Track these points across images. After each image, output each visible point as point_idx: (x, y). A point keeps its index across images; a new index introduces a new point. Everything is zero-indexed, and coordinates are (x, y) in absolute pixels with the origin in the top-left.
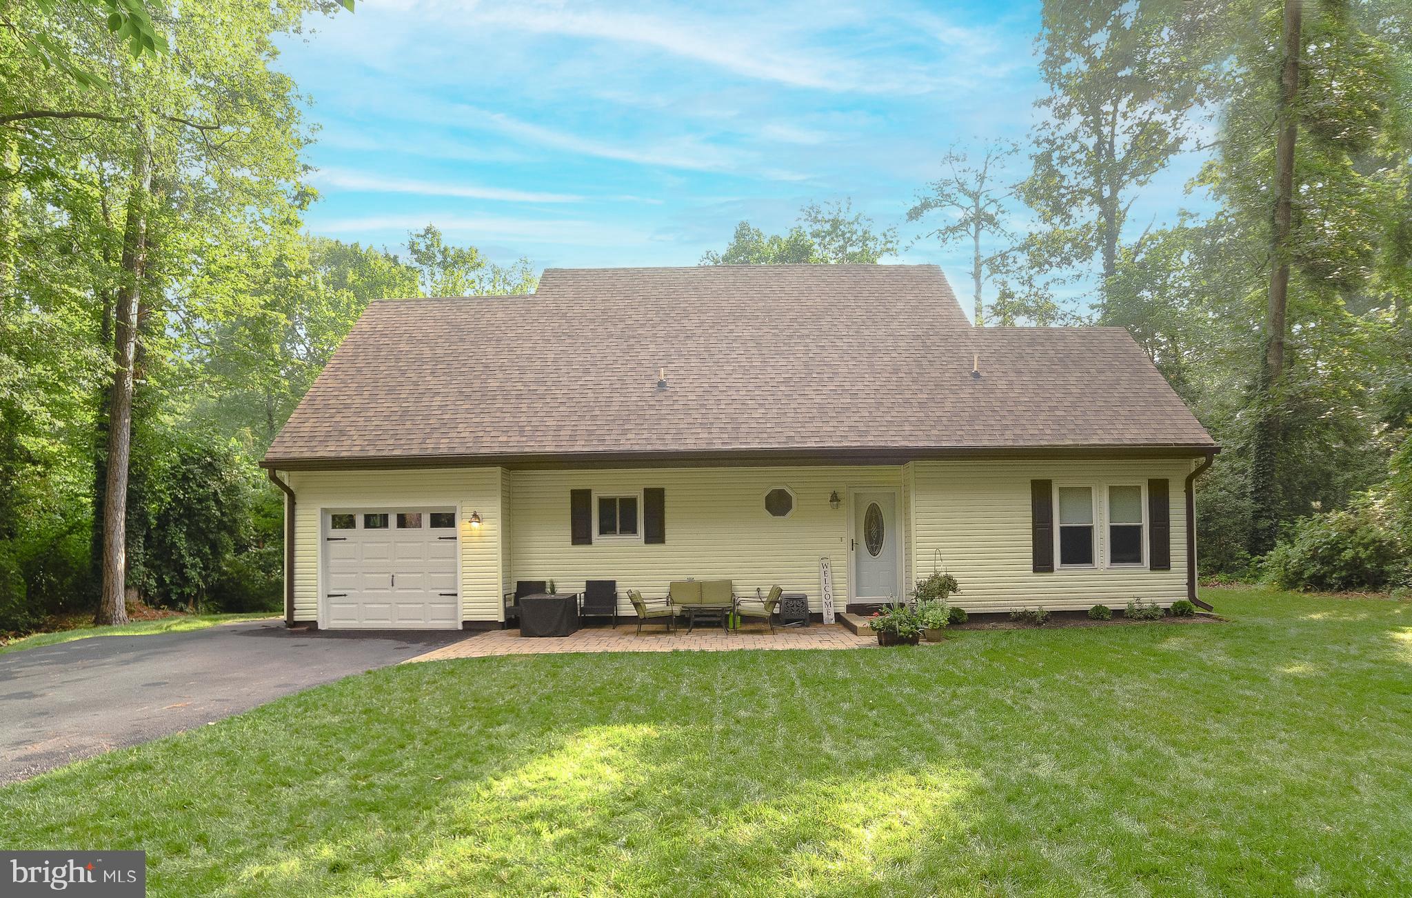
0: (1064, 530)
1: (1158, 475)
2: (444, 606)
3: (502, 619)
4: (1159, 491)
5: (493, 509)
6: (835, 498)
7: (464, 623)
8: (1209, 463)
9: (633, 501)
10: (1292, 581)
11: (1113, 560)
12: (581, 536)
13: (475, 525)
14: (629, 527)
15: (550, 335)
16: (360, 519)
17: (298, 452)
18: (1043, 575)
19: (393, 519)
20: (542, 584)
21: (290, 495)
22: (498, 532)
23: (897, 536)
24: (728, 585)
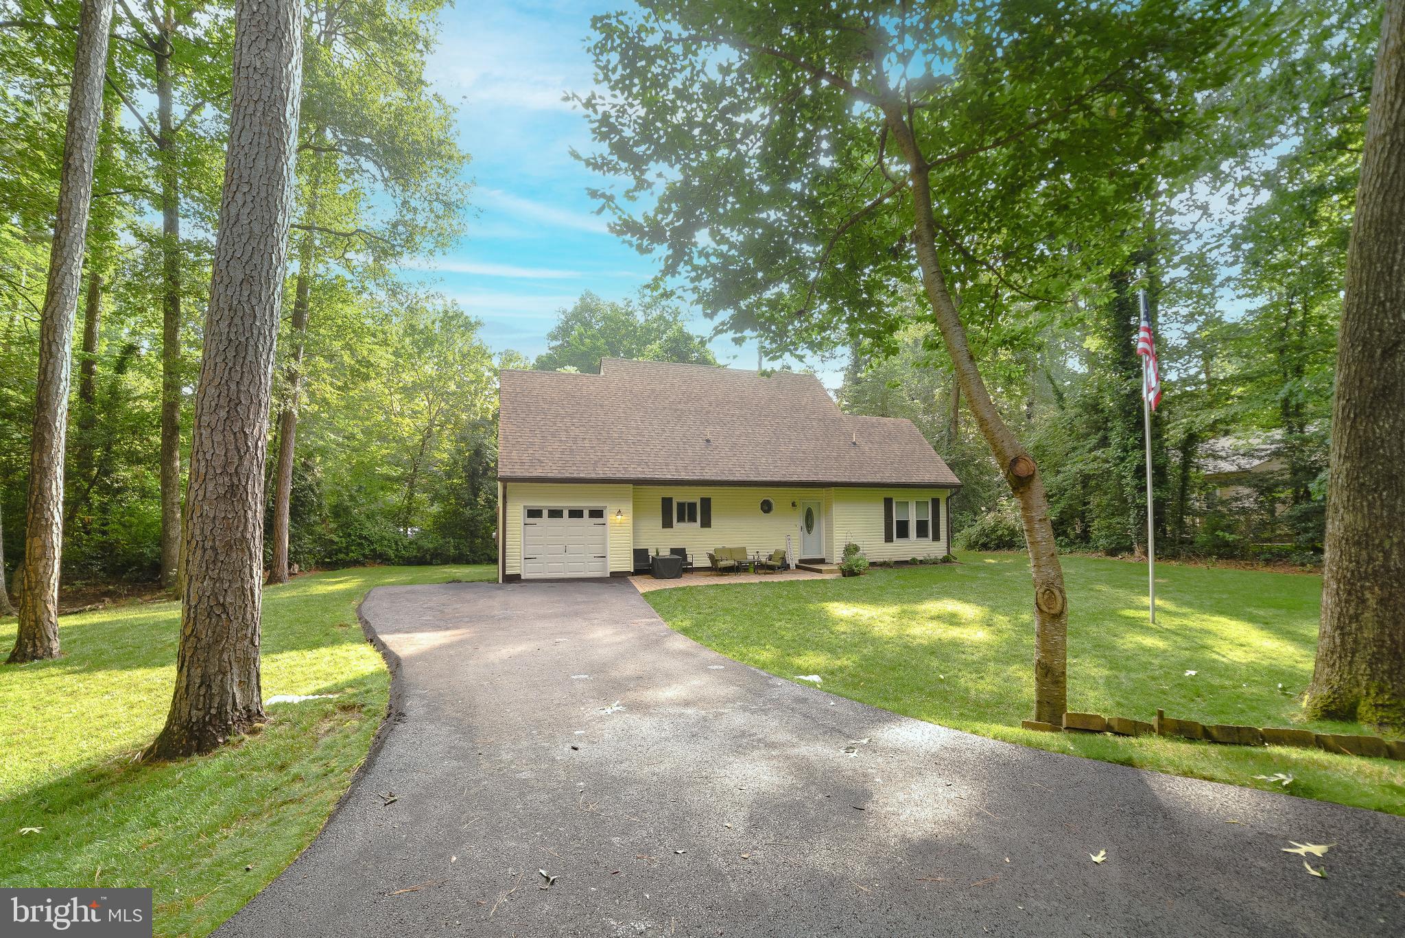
0: (898, 522)
1: (935, 496)
2: (597, 564)
3: (632, 571)
4: (936, 503)
5: (628, 508)
6: (794, 505)
7: (611, 573)
9: (694, 505)
10: (971, 546)
11: (918, 537)
12: (667, 524)
13: (620, 517)
14: (692, 519)
15: (630, 405)
16: (545, 513)
17: (520, 472)
18: (889, 544)
19: (566, 513)
20: (647, 550)
21: (505, 497)
22: (631, 521)
23: (820, 525)
24: (744, 550)
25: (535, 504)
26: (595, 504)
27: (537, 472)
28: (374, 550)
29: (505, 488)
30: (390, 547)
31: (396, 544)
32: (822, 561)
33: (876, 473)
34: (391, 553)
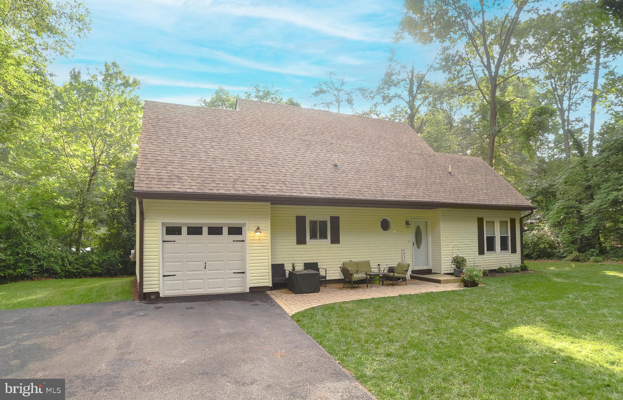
0: (487, 237)
1: (513, 217)
2: (238, 279)
3: (271, 285)
4: (513, 222)
5: (266, 225)
6: (407, 223)
7: (250, 288)
8: (532, 213)
9: (325, 223)
11: (501, 249)
12: (301, 240)
13: (258, 234)
14: (324, 236)
15: (263, 134)
16: (184, 230)
17: (156, 187)
18: (481, 256)
19: (205, 230)
20: (282, 265)
21: (142, 213)
22: (269, 238)
23: (428, 240)
24: (368, 263)
25: (174, 221)
26: (235, 222)
27: (176, 188)
28: (41, 266)
29: (141, 203)
30: (56, 263)
31: (63, 260)
32: (429, 272)
33: (472, 196)
34: (58, 268)
